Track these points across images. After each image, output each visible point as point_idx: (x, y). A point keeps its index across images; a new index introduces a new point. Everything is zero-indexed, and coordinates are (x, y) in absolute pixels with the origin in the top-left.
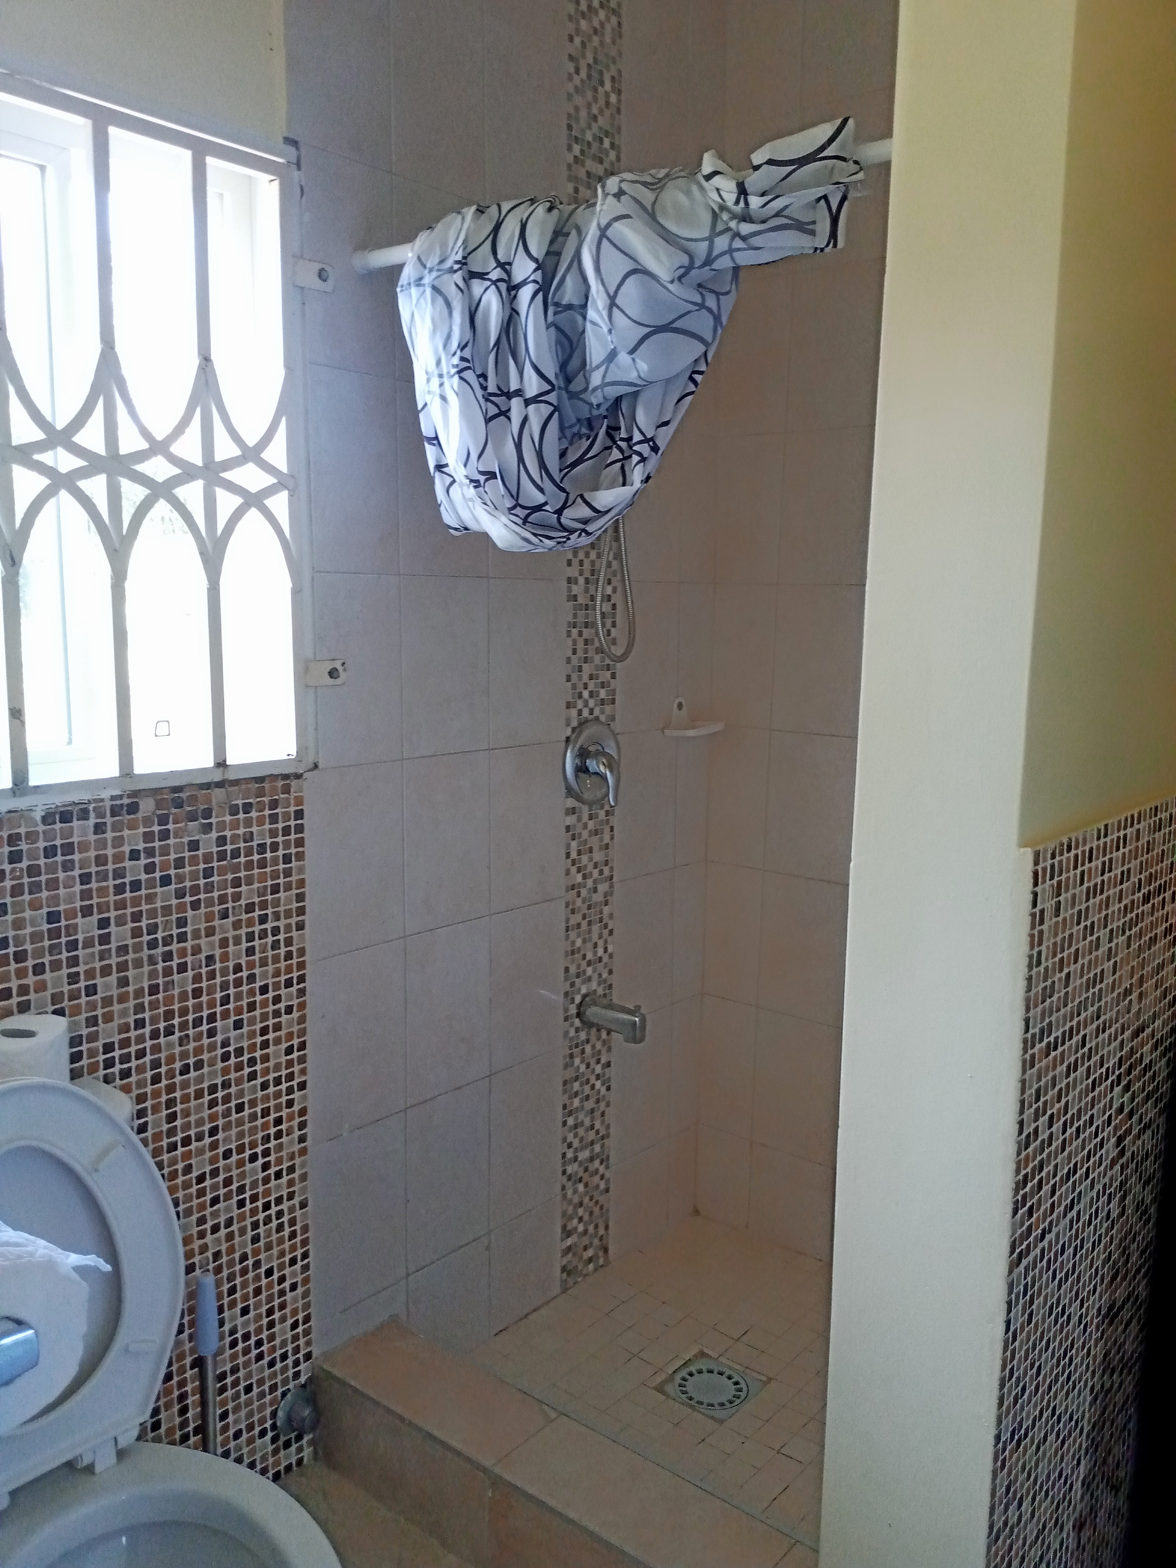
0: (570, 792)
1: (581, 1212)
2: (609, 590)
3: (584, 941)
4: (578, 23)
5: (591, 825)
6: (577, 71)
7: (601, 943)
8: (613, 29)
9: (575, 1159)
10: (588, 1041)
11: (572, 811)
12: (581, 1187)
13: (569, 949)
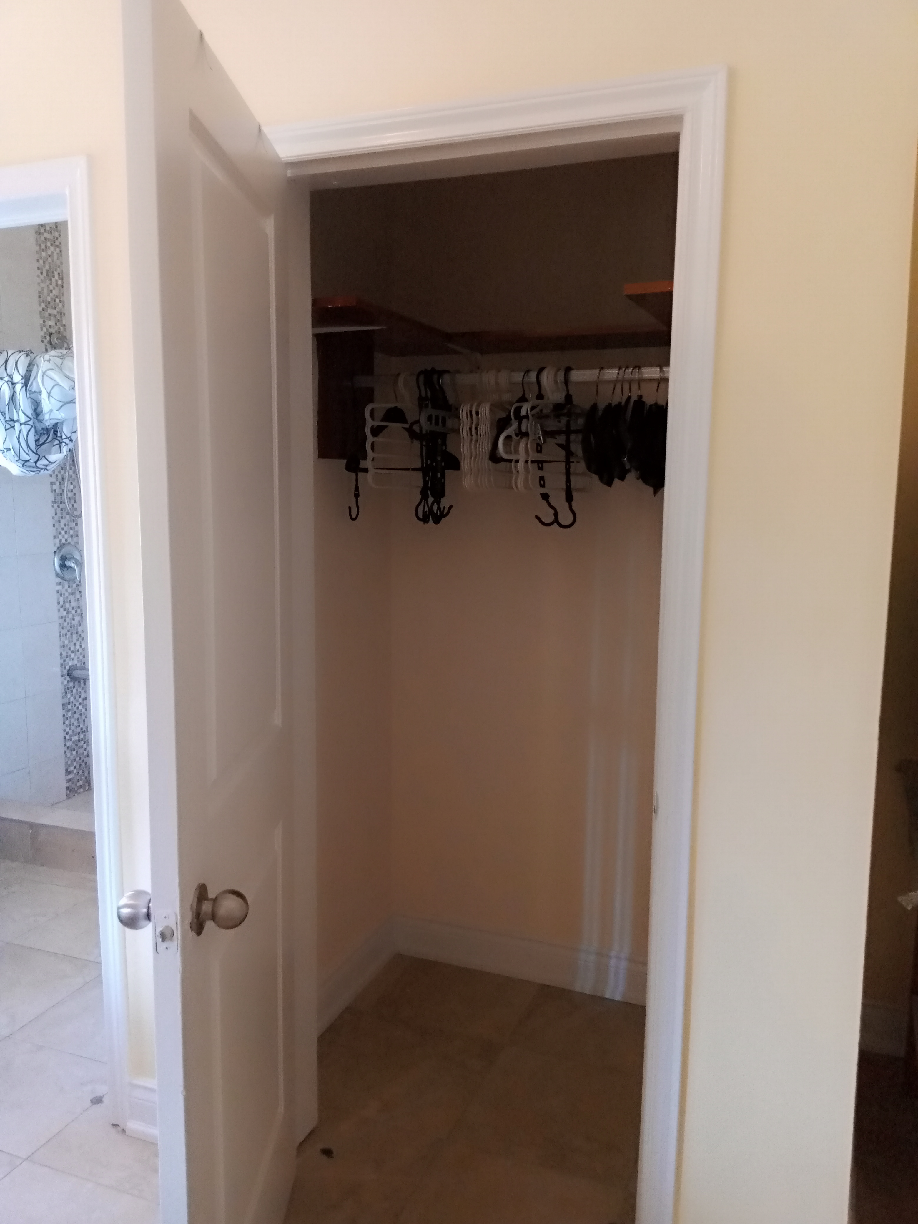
0: (57, 575)
1: (75, 764)
2: (72, 487)
3: (69, 642)
4: (41, 254)
5: (70, 590)
6: (42, 273)
7: (78, 644)
8: (58, 254)
9: (71, 740)
10: (74, 687)
11: (60, 584)
12: (74, 753)
13: (62, 645)
